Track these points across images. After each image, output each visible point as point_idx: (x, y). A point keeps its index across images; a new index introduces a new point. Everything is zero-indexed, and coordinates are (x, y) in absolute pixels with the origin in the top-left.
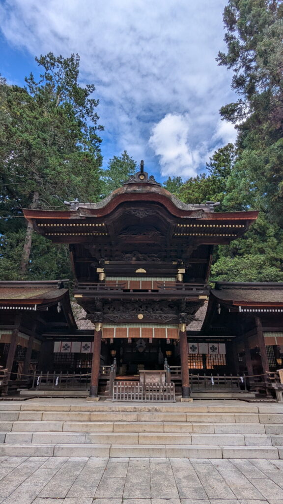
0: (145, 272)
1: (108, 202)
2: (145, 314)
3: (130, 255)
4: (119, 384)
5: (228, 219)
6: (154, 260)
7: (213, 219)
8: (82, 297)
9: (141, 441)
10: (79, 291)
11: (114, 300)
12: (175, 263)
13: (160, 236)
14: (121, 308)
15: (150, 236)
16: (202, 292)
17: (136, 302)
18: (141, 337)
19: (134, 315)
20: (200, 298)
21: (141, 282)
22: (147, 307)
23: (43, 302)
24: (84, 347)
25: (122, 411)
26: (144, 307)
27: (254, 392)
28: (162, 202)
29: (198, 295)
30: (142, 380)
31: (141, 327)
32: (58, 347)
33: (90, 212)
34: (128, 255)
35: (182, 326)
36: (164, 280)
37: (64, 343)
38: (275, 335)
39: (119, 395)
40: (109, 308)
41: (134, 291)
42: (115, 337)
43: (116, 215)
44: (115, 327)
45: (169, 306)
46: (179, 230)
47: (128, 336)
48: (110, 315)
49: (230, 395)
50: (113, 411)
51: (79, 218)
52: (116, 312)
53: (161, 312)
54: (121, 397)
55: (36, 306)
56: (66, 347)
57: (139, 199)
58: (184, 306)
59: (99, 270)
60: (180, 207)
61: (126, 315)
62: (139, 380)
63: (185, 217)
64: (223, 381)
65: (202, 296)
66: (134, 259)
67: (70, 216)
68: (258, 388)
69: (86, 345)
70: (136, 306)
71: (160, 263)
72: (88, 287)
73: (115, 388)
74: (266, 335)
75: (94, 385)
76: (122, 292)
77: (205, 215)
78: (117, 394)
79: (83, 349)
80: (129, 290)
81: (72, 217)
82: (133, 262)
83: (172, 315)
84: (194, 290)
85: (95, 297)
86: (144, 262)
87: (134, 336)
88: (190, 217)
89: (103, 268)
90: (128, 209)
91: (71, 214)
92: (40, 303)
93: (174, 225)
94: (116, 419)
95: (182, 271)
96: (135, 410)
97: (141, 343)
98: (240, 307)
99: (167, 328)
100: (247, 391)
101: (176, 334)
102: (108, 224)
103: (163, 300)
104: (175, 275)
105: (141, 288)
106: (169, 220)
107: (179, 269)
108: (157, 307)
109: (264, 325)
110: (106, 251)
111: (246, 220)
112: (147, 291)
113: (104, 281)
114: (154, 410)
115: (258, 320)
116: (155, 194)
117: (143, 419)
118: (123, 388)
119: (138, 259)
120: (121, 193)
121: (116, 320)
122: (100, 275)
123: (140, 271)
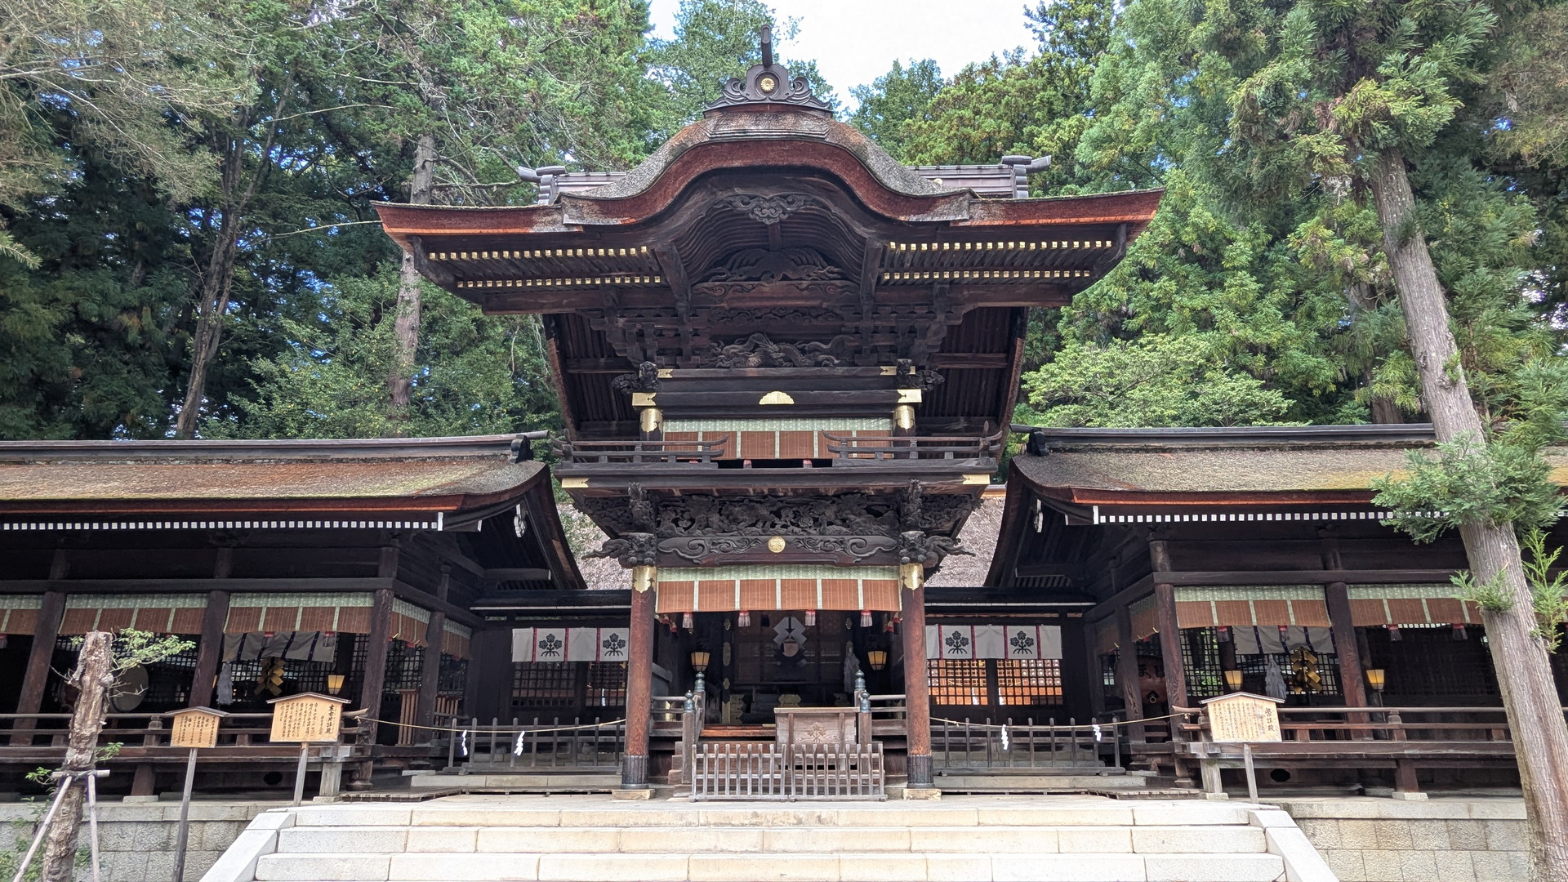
0: (791, 401)
1: (656, 172)
2: (791, 538)
3: (740, 347)
4: (711, 750)
5: (1058, 220)
6: (818, 364)
7: (1008, 223)
8: (586, 486)
10: (577, 467)
11: (688, 494)
12: (889, 371)
13: (838, 283)
14: (715, 518)
15: (805, 284)
16: (972, 463)
17: (762, 498)
18: (779, 607)
19: (756, 541)
20: (965, 483)
21: (777, 434)
22: (796, 515)
23: (464, 503)
24: (607, 644)
25: (716, 824)
26: (788, 515)
27: (1141, 772)
28: (836, 169)
29: (958, 474)
30: (782, 737)
31: (778, 577)
32: (524, 644)
33: (596, 208)
34: (734, 348)
35: (910, 573)
36: (854, 426)
37: (543, 633)
38: (1212, 596)
39: (711, 781)
40: (676, 521)
41: (756, 463)
42: (696, 608)
43: (685, 217)
44: (696, 579)
45: (869, 510)
46: (897, 263)
47: (737, 607)
48: (679, 541)
49: (1064, 782)
50: (689, 825)
51: (563, 229)
52: (698, 532)
53: (844, 529)
54: (716, 788)
55: (441, 516)
56: (550, 645)
57: (758, 162)
58: (914, 508)
59: (639, 399)
60: (895, 184)
61: (731, 542)
62: (773, 738)
63: (913, 218)
64: (1048, 740)
65: (971, 477)
66: (754, 359)
67: (531, 224)
69: (614, 637)
70: (764, 512)
71: (840, 371)
72: (604, 455)
73: (700, 762)
74: (1182, 597)
75: (635, 754)
76: (714, 468)
77: (979, 211)
78: (705, 777)
79: (603, 650)
80: (739, 463)
81: (541, 228)
82: (752, 372)
83: (877, 539)
84: (949, 456)
85: (630, 486)
86: (786, 371)
87: (758, 606)
88: (929, 219)
89: (651, 391)
90: (722, 195)
91: (534, 218)
92: (454, 508)
93: (878, 245)
94: (696, 846)
95: (914, 395)
96: (754, 820)
97: (790, 630)
98: (1096, 510)
99: (860, 577)
100: (1123, 770)
101: (891, 597)
102: (658, 248)
103: (849, 492)
104: (887, 410)
105: (777, 456)
106: (861, 230)
107: (901, 392)
108: (830, 513)
109: (1177, 564)
110: (661, 335)
111: (1118, 224)
112: (798, 463)
113: (656, 434)
114: (813, 820)
115: (1159, 549)
116: (809, 143)
117: (777, 846)
118: (723, 761)
119: (767, 362)
120: (697, 141)
121: (701, 556)
122: (643, 416)
123: (775, 398)
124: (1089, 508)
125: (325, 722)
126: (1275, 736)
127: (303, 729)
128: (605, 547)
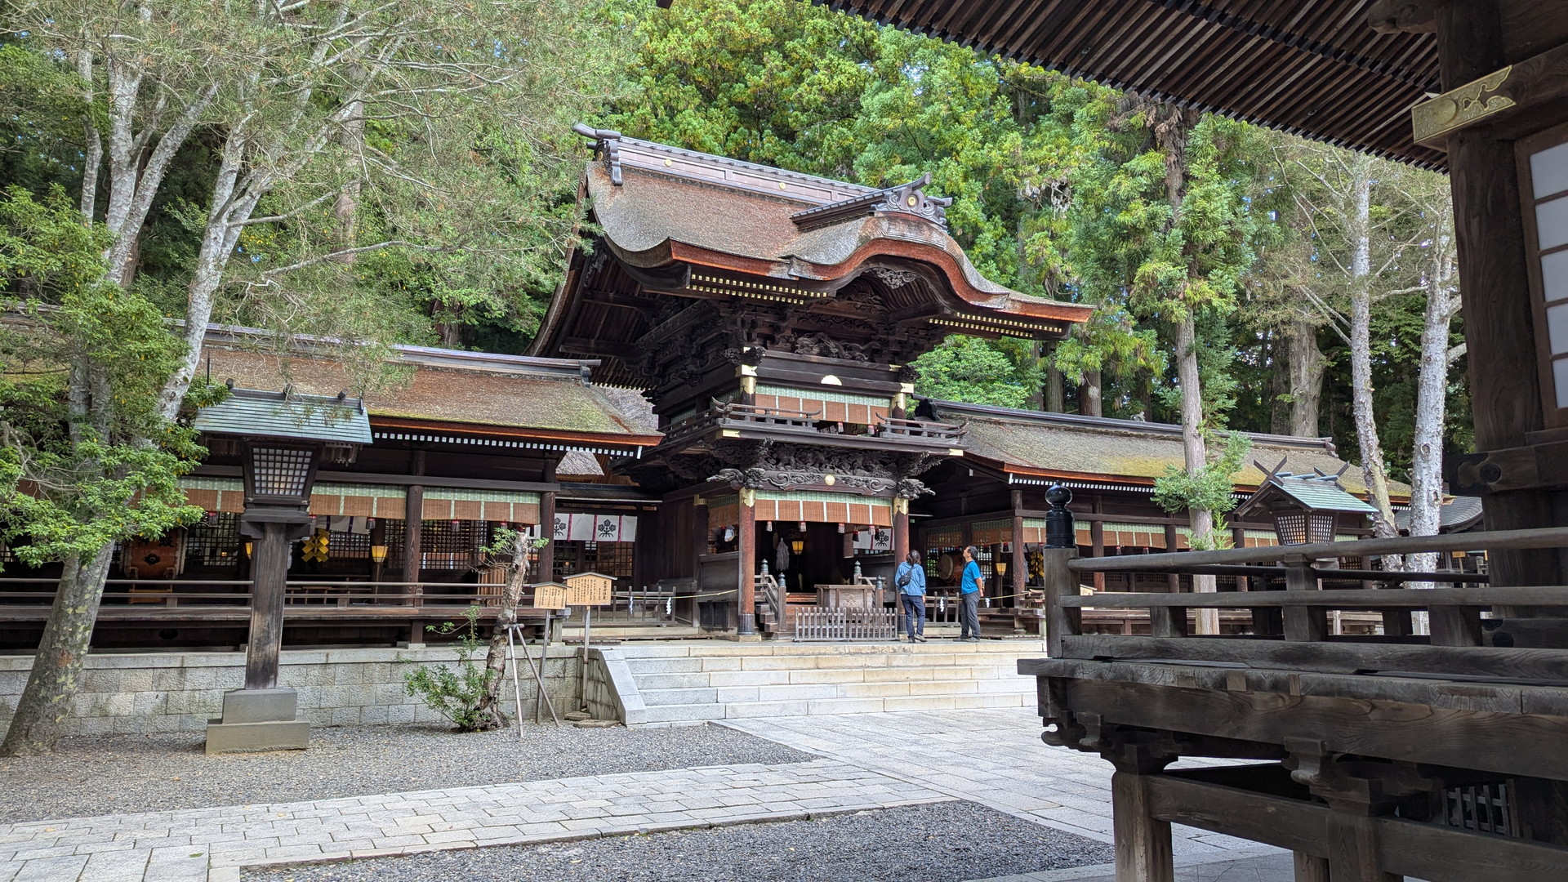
0: (839, 383)
1: (851, 252)
2: (837, 476)
3: (808, 340)
4: (806, 611)
6: (853, 358)
7: (1021, 314)
8: (738, 436)
10: (732, 423)
12: (895, 369)
14: (793, 460)
16: (955, 442)
17: (821, 448)
18: (824, 520)
19: (817, 477)
20: (951, 454)
21: (826, 404)
22: (840, 462)
26: (835, 461)
28: (942, 265)
29: (947, 449)
31: (827, 501)
33: (811, 268)
34: (804, 340)
35: (902, 504)
36: (871, 403)
38: (1039, 525)
42: (776, 518)
44: (777, 499)
45: (882, 462)
47: (800, 519)
48: (772, 474)
51: (787, 277)
52: (783, 468)
53: (868, 473)
55: (641, 449)
57: (906, 255)
60: (974, 283)
61: (801, 474)
62: (827, 603)
63: (977, 304)
65: (955, 450)
66: (816, 350)
67: (768, 270)
69: (607, 523)
70: (821, 458)
71: (867, 365)
72: (748, 415)
73: (800, 618)
74: (1027, 524)
76: (814, 431)
77: (1009, 304)
79: (601, 533)
81: (772, 274)
82: (815, 358)
83: (887, 481)
84: (943, 436)
86: (835, 361)
87: (814, 519)
88: (983, 304)
89: (753, 365)
90: (873, 266)
91: (772, 266)
92: (652, 444)
93: (949, 311)
95: (909, 388)
98: (1012, 475)
99: (871, 503)
101: (887, 517)
104: (889, 395)
105: (824, 418)
106: (941, 301)
107: (901, 384)
108: (859, 461)
109: (1025, 506)
112: (835, 424)
113: (752, 397)
119: (824, 352)
120: (876, 236)
121: (784, 484)
122: (744, 381)
123: (831, 380)
124: (1008, 474)
125: (602, 592)
127: (588, 597)
128: (723, 474)
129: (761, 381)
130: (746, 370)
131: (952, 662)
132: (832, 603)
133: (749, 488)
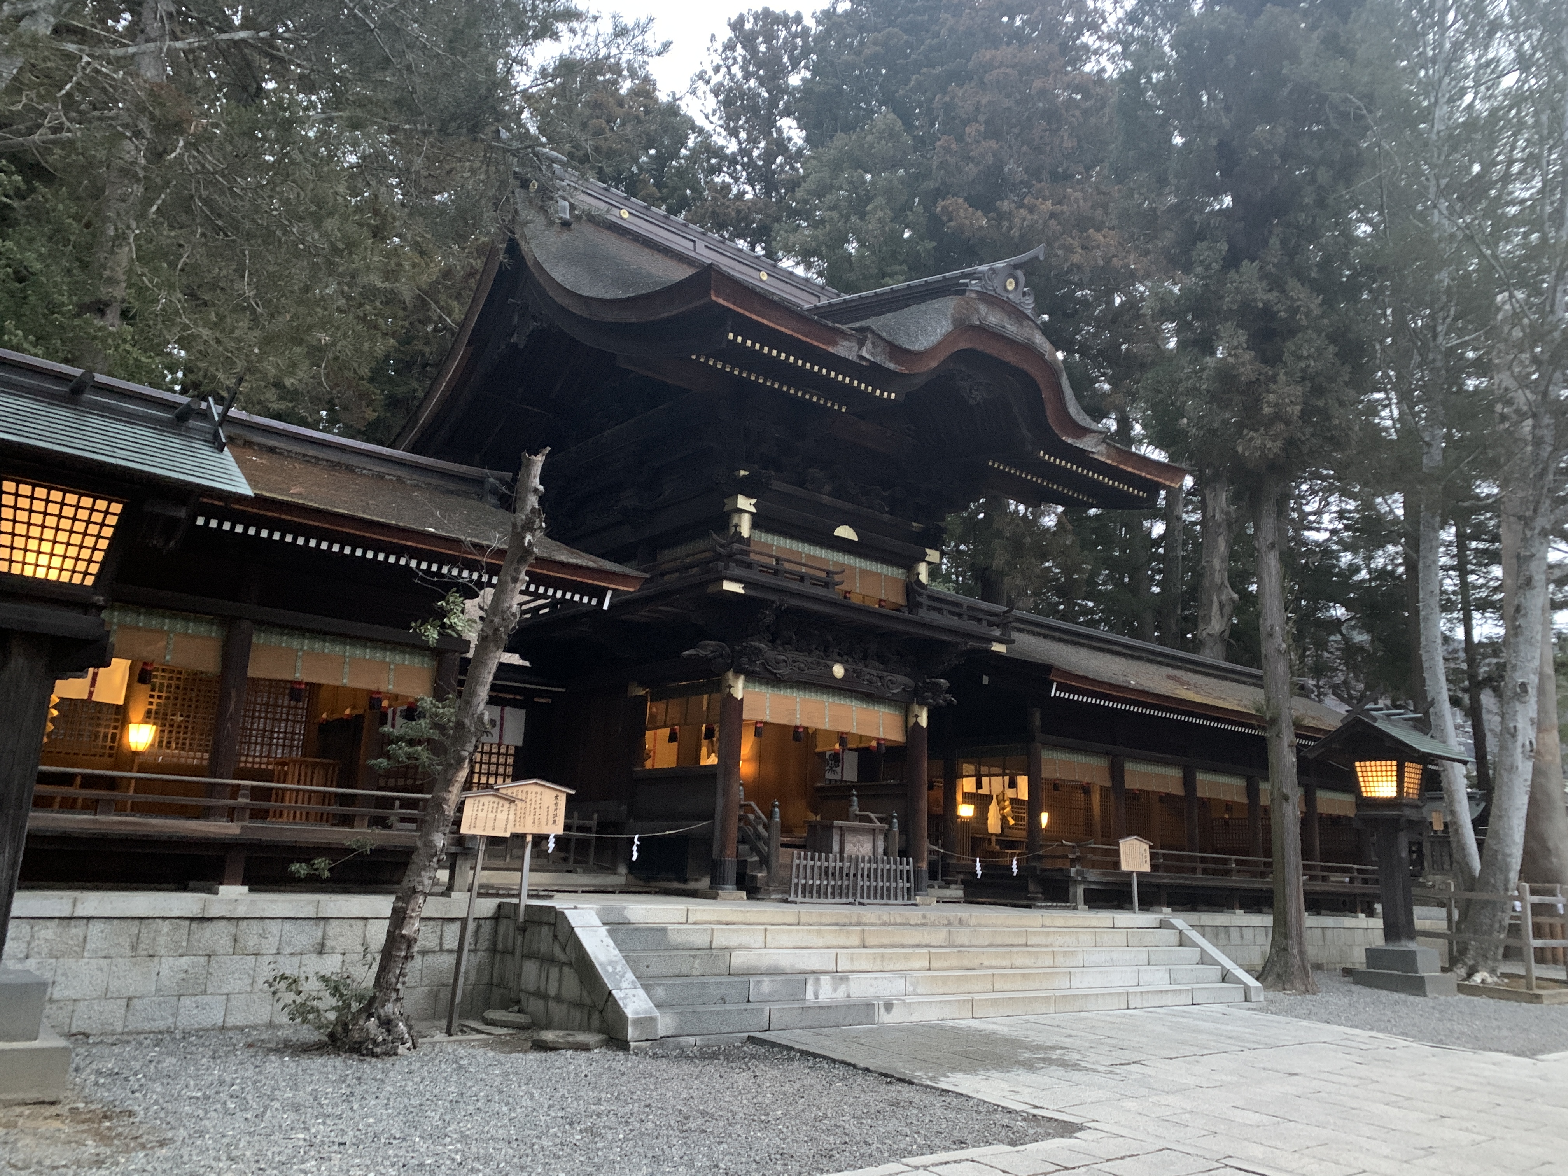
0: (855, 538)
1: (938, 337)
2: (847, 666)
3: (820, 473)
6: (873, 507)
8: (744, 593)
9: (997, 987)
10: (736, 571)
12: (918, 528)
14: (795, 637)
16: (998, 633)
17: (831, 625)
18: (827, 727)
19: (825, 665)
20: (993, 649)
21: (830, 563)
22: (850, 645)
26: (845, 645)
29: (990, 640)
31: (826, 699)
33: (888, 350)
35: (921, 713)
36: (884, 570)
38: (1057, 755)
42: (768, 719)
44: (768, 691)
45: (902, 653)
47: (798, 722)
51: (857, 360)
52: (781, 648)
53: (881, 666)
55: (610, 594)
59: (742, 502)
61: (807, 662)
65: (997, 644)
66: (827, 488)
67: (834, 343)
68: (961, 877)
71: (887, 518)
73: (798, 868)
74: (1045, 754)
75: (732, 856)
77: (1103, 449)
81: (839, 350)
82: (826, 499)
83: (903, 680)
84: (985, 623)
86: (852, 507)
87: (812, 724)
88: (1076, 444)
89: (754, 497)
90: (951, 366)
91: (838, 338)
93: (1030, 448)
95: (933, 555)
98: (1055, 685)
101: (901, 731)
106: (1025, 433)
107: (924, 550)
113: (749, 540)
115: (1038, 714)
116: (1036, 355)
119: (839, 493)
120: (972, 321)
121: (783, 671)
122: (735, 520)
123: (845, 532)
124: (1052, 683)
125: (552, 812)
126: (1147, 868)
127: (529, 819)
128: (704, 648)
129: (757, 523)
130: (745, 503)
131: (1022, 941)
132: (836, 848)
133: (738, 672)
